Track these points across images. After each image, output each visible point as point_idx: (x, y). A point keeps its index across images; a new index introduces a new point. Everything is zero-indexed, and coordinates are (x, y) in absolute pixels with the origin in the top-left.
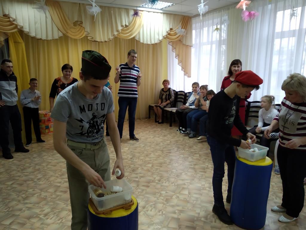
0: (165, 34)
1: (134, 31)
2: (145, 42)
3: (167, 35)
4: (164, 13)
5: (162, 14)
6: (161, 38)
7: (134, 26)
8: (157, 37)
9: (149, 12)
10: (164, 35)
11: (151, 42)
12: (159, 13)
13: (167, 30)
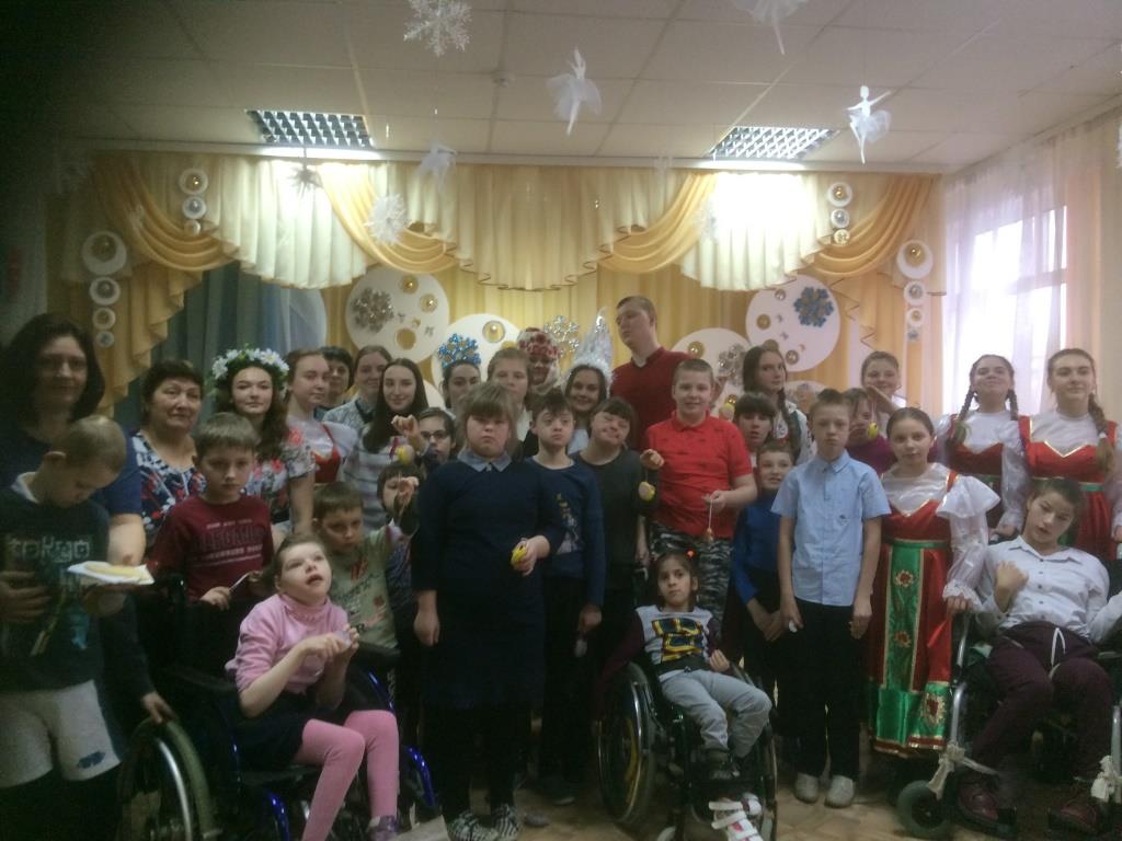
0: (808, 249)
1: (674, 244)
2: (724, 285)
3: (822, 255)
4: (805, 173)
5: (799, 177)
6: (791, 266)
7: (675, 224)
8: (773, 262)
9: (740, 172)
10: (803, 255)
11: (747, 285)
12: (787, 175)
13: (819, 236)
